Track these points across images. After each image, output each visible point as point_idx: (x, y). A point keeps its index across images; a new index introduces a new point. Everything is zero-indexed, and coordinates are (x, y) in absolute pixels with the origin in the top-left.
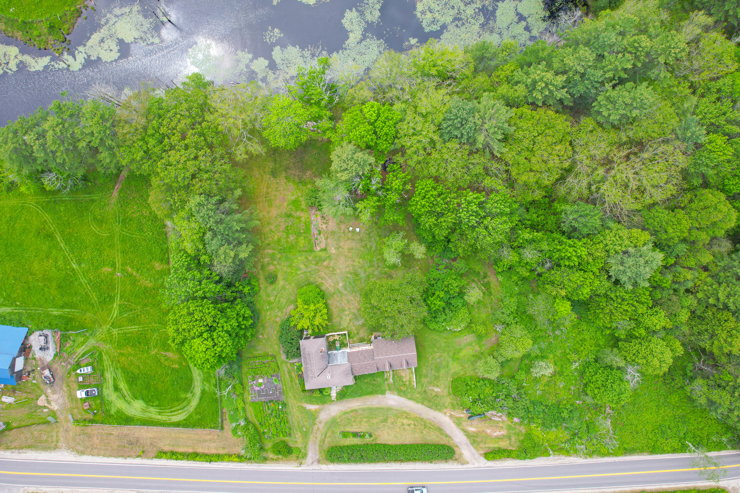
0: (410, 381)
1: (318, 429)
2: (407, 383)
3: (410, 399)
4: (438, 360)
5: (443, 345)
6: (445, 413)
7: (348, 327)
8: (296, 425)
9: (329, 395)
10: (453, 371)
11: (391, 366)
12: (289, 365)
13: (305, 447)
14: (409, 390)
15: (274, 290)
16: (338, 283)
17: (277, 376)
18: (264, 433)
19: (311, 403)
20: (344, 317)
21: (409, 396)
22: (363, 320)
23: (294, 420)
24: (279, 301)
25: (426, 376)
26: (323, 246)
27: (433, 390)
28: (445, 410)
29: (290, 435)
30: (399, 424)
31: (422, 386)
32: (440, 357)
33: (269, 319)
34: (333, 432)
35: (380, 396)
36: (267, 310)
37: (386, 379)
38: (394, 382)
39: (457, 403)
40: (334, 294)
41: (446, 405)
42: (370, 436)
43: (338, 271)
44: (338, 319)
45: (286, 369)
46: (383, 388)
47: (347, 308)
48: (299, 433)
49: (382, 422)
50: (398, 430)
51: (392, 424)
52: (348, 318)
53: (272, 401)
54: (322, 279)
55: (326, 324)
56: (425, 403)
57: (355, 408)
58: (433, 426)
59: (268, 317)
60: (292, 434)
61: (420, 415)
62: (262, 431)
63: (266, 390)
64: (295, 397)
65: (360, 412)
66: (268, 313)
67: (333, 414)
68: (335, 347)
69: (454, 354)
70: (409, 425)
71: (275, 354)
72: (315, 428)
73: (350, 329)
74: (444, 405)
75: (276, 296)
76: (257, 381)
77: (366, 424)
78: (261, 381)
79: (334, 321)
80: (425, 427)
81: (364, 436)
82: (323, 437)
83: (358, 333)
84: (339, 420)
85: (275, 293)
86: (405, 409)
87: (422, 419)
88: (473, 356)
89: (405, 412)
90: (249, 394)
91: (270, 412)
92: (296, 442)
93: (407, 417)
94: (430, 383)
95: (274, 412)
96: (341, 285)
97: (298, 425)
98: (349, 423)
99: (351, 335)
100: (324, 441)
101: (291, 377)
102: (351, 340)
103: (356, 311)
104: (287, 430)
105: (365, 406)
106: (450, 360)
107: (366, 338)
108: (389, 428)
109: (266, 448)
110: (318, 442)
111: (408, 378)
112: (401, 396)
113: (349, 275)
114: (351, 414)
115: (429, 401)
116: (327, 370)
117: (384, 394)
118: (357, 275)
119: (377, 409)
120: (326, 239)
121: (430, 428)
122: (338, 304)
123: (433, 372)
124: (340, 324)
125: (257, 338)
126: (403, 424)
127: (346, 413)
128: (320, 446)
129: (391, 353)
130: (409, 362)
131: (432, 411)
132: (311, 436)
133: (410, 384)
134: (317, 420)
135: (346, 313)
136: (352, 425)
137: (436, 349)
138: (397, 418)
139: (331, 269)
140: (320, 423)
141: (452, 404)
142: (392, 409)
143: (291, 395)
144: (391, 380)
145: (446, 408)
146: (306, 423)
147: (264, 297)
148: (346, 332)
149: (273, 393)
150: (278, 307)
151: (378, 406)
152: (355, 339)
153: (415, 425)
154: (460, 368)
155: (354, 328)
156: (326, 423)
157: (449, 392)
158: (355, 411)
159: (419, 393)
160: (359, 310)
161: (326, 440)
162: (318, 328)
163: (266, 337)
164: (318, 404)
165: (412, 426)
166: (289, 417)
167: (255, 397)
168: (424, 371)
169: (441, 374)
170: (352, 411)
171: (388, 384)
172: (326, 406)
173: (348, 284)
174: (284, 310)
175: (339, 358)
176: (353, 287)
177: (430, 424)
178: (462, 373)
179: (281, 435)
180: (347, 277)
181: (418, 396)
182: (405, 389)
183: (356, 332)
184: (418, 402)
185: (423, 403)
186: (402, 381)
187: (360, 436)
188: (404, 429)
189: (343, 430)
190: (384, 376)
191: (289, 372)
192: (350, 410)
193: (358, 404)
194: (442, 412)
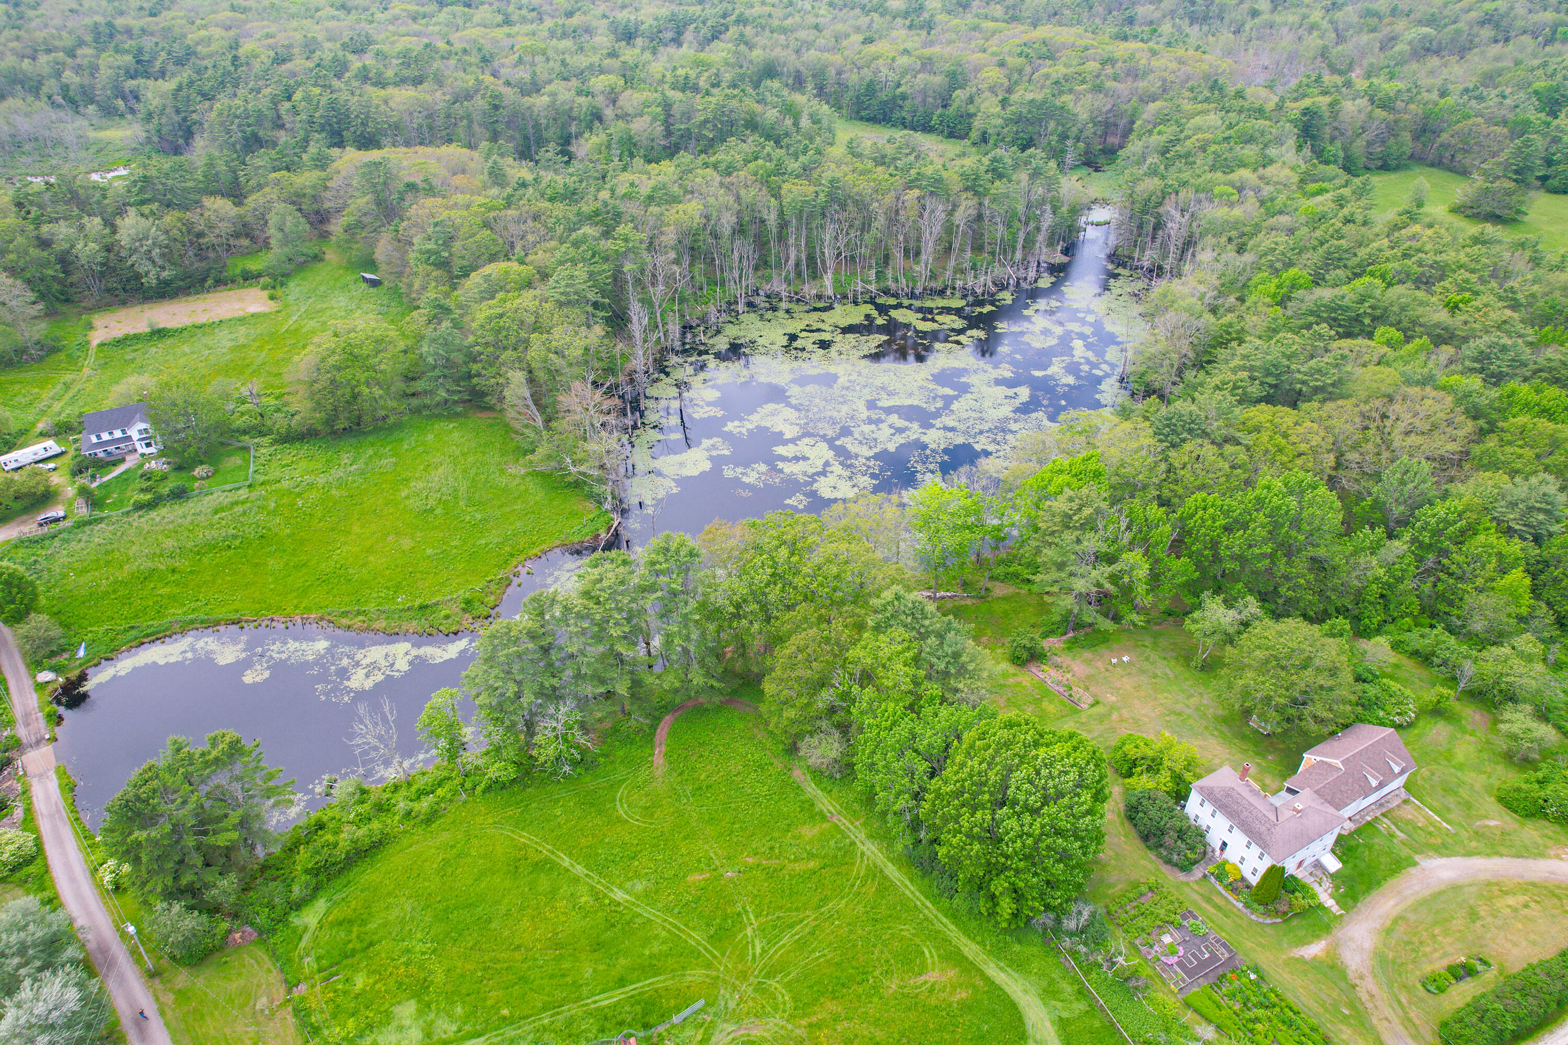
0: (1431, 823)
1: (1371, 995)
2: (1432, 829)
3: (1468, 855)
6: (1558, 857)
8: (1319, 1009)
9: (1322, 907)
10: (1478, 785)
12: (1196, 887)
14: (1449, 841)
17: (1191, 915)
19: (1303, 942)
21: (1462, 852)
23: (1304, 1001)
26: (1090, 699)
27: (1487, 827)
28: (1551, 852)
30: (1505, 912)
31: (1461, 825)
34: (1407, 989)
35: (1412, 871)
37: (1391, 836)
38: (1409, 836)
39: (1554, 832)
41: (1539, 842)
42: (1485, 963)
43: (1145, 719)
45: (1195, 897)
46: (1403, 854)
48: (1342, 1027)
49: (1473, 921)
50: (1519, 925)
51: (1494, 916)
53: (1224, 975)
56: (1503, 852)
57: (1395, 913)
60: (1329, 1035)
61: (1521, 878)
63: (1194, 955)
65: (1411, 917)
67: (1368, 944)
70: (1526, 906)
71: (1152, 877)
72: (1362, 994)
74: (1536, 844)
76: (1161, 944)
77: (1450, 942)
78: (1167, 939)
80: (1558, 897)
81: (1473, 969)
82: (1399, 1011)
84: (1390, 954)
86: (1482, 877)
87: (1534, 885)
88: (1480, 751)
89: (1490, 884)
93: (1506, 893)
94: (1467, 817)
96: (1167, 734)
97: (1324, 1007)
98: (1414, 951)
100: (1409, 1021)
101: (1218, 908)
108: (1497, 928)
110: (1398, 1027)
111: (1423, 819)
112: (1447, 857)
113: (1167, 719)
114: (1401, 930)
115: (1505, 847)
117: (1416, 863)
118: (1179, 714)
119: (1434, 897)
120: (1087, 689)
123: (1451, 799)
126: (1515, 910)
127: (1389, 931)
128: (1412, 1036)
131: (1530, 861)
132: (1374, 1020)
133: (1437, 828)
134: (1350, 974)
136: (1426, 955)
138: (1489, 900)
139: (1131, 721)
140: (1361, 977)
141: (1549, 838)
142: (1460, 888)
143: (1249, 945)
144: (1400, 834)
145: (1546, 848)
146: (1335, 995)
149: (1214, 955)
151: (1429, 892)
153: (1536, 902)
156: (1374, 974)
157: (1515, 820)
158: (1401, 919)
159: (1471, 839)
160: (1232, 753)
161: (1412, 1015)
163: (1111, 854)
164: (1318, 937)
165: (1532, 904)
167: (1183, 980)
169: (1466, 797)
170: (1395, 921)
171: (1403, 843)
172: (1336, 933)
173: (1177, 729)
176: (1190, 730)
177: (1558, 887)
178: (1496, 783)
180: (1167, 722)
181: (1475, 845)
182: (1439, 840)
184: (1487, 856)
185: (1499, 854)
186: (1420, 829)
187: (1468, 973)
189: (1420, 975)
190: (1379, 831)
191: (1207, 900)
192: (1389, 923)
193: (1392, 903)
194: (1549, 857)
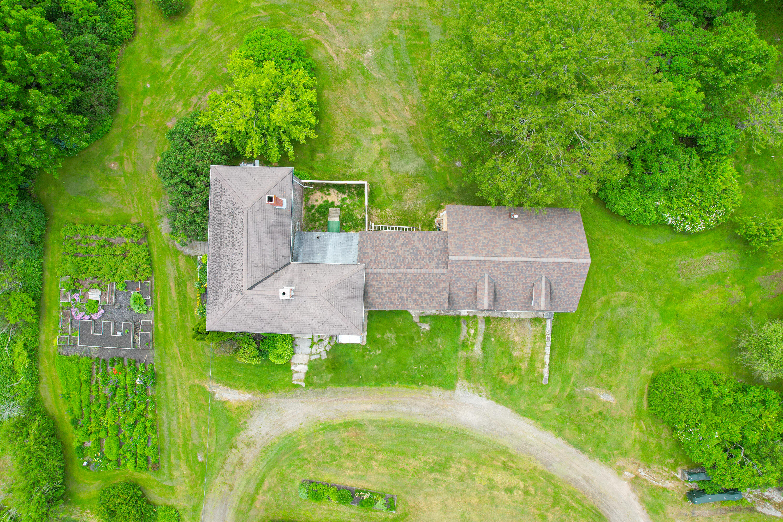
0: (532, 360)
1: (241, 463)
2: (524, 366)
3: (524, 413)
4: (621, 312)
5: (641, 270)
6: (620, 471)
7: (372, 172)
8: (180, 441)
9: (287, 367)
10: (659, 349)
11: (495, 295)
12: (182, 263)
13: (196, 510)
14: (526, 388)
15: (176, 39)
16: (362, 48)
17: (142, 289)
18: (82, 449)
19: (230, 382)
20: (365, 143)
21: (523, 407)
22: (421, 161)
23: (174, 425)
24: (184, 73)
25: (580, 354)
27: (594, 398)
28: (621, 462)
29: (156, 466)
30: (480, 482)
31: (566, 379)
32: (627, 303)
33: (147, 118)
34: (283, 478)
35: (436, 392)
36: (145, 92)
37: (464, 345)
38: (485, 358)
39: (659, 446)
40: (346, 75)
41: (627, 444)
42: (390, 505)
43: (368, 16)
44: (347, 145)
45: (171, 271)
46: (451, 371)
47: (377, 119)
48: (183, 465)
49: (431, 470)
50: (474, 500)
51: (461, 479)
52: (376, 147)
53: (121, 359)
54: (318, 29)
55: (307, 138)
56: (568, 432)
57: (358, 417)
58: (580, 502)
59: (142, 114)
60: (164, 464)
61: (547, 464)
62: (75, 444)
63: (107, 326)
64: (186, 358)
65: (371, 430)
66: (147, 101)
67: (290, 425)
68: (327, 222)
69: (668, 300)
70: (509, 490)
71: (147, 223)
72: (233, 457)
73: (377, 178)
74: (619, 445)
75: (178, 58)
76: (85, 296)
77: (381, 470)
78: (94, 295)
79: (335, 149)
80: (556, 502)
81: (371, 502)
82: (251, 489)
83: (398, 196)
84: (304, 446)
85: (176, 49)
86: (504, 441)
87: (549, 478)
88: (724, 314)
89: (504, 451)
90: (56, 331)
91: (107, 391)
92: (172, 489)
93: (505, 467)
94: (589, 375)
95: (120, 392)
96: (369, 54)
97: (186, 441)
98: (333, 457)
99: (379, 199)
100: (253, 499)
101: (183, 297)
102: (374, 212)
103: (402, 133)
104: (148, 452)
105: (388, 417)
106: (656, 315)
107: (420, 214)
108: (449, 489)
109: (83, 496)
110: (234, 500)
111: (528, 350)
112: (498, 401)
113: (396, 32)
114: (344, 435)
115: (579, 428)
116: (286, 274)
117: (452, 387)
118: (420, 36)
119: (423, 429)
121: (568, 507)
122: (354, 105)
123: (602, 345)
124: (350, 160)
125: (104, 170)
126: (492, 486)
127: (329, 427)
128: (238, 512)
129: (504, 251)
130: (557, 293)
131: (583, 457)
132: (218, 481)
133: (531, 369)
134: (242, 436)
135: (373, 131)
136: (340, 466)
137: (618, 280)
138: (478, 464)
139: (348, 8)
140: (248, 445)
141: (644, 446)
142: (465, 437)
143: (175, 350)
144: (477, 350)
145: (624, 454)
146: (207, 442)
147: (144, 56)
148: (366, 183)
149: (126, 336)
150: (178, 90)
151: (425, 421)
152: (388, 211)
153: (526, 492)
154: (681, 343)
155: (389, 180)
156: (266, 450)
157: (639, 409)
158: (359, 425)
159: (553, 399)
160: (411, 131)
161: (260, 497)
162: (281, 149)
163: (129, 168)
164: (249, 388)
165: (518, 494)
166: (163, 415)
167: (72, 340)
168: (577, 338)
169: (623, 354)
170: (347, 425)
171: (467, 360)
172: (272, 397)
173: (390, 55)
174: (194, 99)
175: (330, 248)
176: (403, 65)
177: (572, 495)
178: (684, 358)
179: (130, 466)
180: (391, 37)
181: (549, 407)
182: (515, 381)
183: (393, 191)
184: (545, 426)
185: (559, 432)
186: (511, 357)
187: (360, 502)
188: (493, 499)
189: (311, 476)
190: (457, 332)
191: (180, 284)
192: (340, 421)
193: (369, 407)
194: (610, 466)
